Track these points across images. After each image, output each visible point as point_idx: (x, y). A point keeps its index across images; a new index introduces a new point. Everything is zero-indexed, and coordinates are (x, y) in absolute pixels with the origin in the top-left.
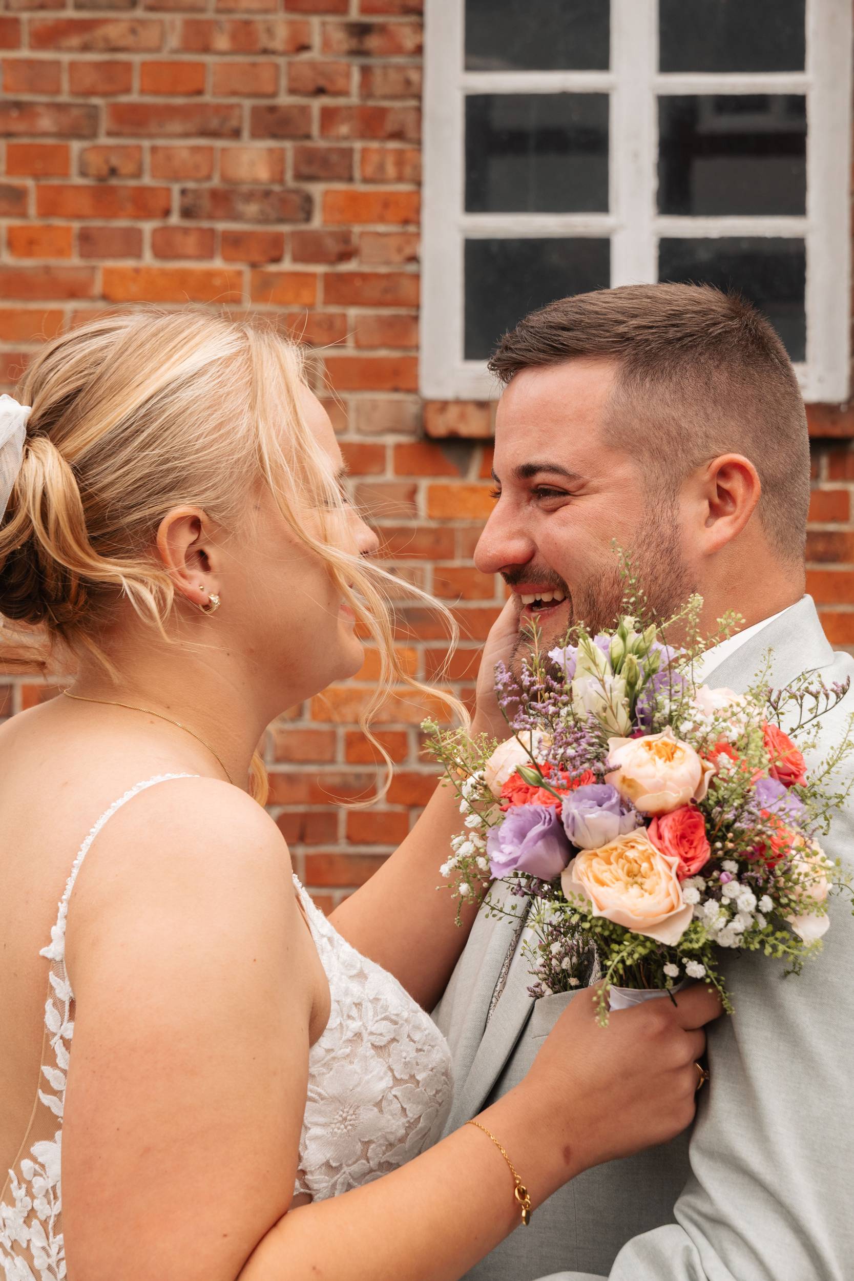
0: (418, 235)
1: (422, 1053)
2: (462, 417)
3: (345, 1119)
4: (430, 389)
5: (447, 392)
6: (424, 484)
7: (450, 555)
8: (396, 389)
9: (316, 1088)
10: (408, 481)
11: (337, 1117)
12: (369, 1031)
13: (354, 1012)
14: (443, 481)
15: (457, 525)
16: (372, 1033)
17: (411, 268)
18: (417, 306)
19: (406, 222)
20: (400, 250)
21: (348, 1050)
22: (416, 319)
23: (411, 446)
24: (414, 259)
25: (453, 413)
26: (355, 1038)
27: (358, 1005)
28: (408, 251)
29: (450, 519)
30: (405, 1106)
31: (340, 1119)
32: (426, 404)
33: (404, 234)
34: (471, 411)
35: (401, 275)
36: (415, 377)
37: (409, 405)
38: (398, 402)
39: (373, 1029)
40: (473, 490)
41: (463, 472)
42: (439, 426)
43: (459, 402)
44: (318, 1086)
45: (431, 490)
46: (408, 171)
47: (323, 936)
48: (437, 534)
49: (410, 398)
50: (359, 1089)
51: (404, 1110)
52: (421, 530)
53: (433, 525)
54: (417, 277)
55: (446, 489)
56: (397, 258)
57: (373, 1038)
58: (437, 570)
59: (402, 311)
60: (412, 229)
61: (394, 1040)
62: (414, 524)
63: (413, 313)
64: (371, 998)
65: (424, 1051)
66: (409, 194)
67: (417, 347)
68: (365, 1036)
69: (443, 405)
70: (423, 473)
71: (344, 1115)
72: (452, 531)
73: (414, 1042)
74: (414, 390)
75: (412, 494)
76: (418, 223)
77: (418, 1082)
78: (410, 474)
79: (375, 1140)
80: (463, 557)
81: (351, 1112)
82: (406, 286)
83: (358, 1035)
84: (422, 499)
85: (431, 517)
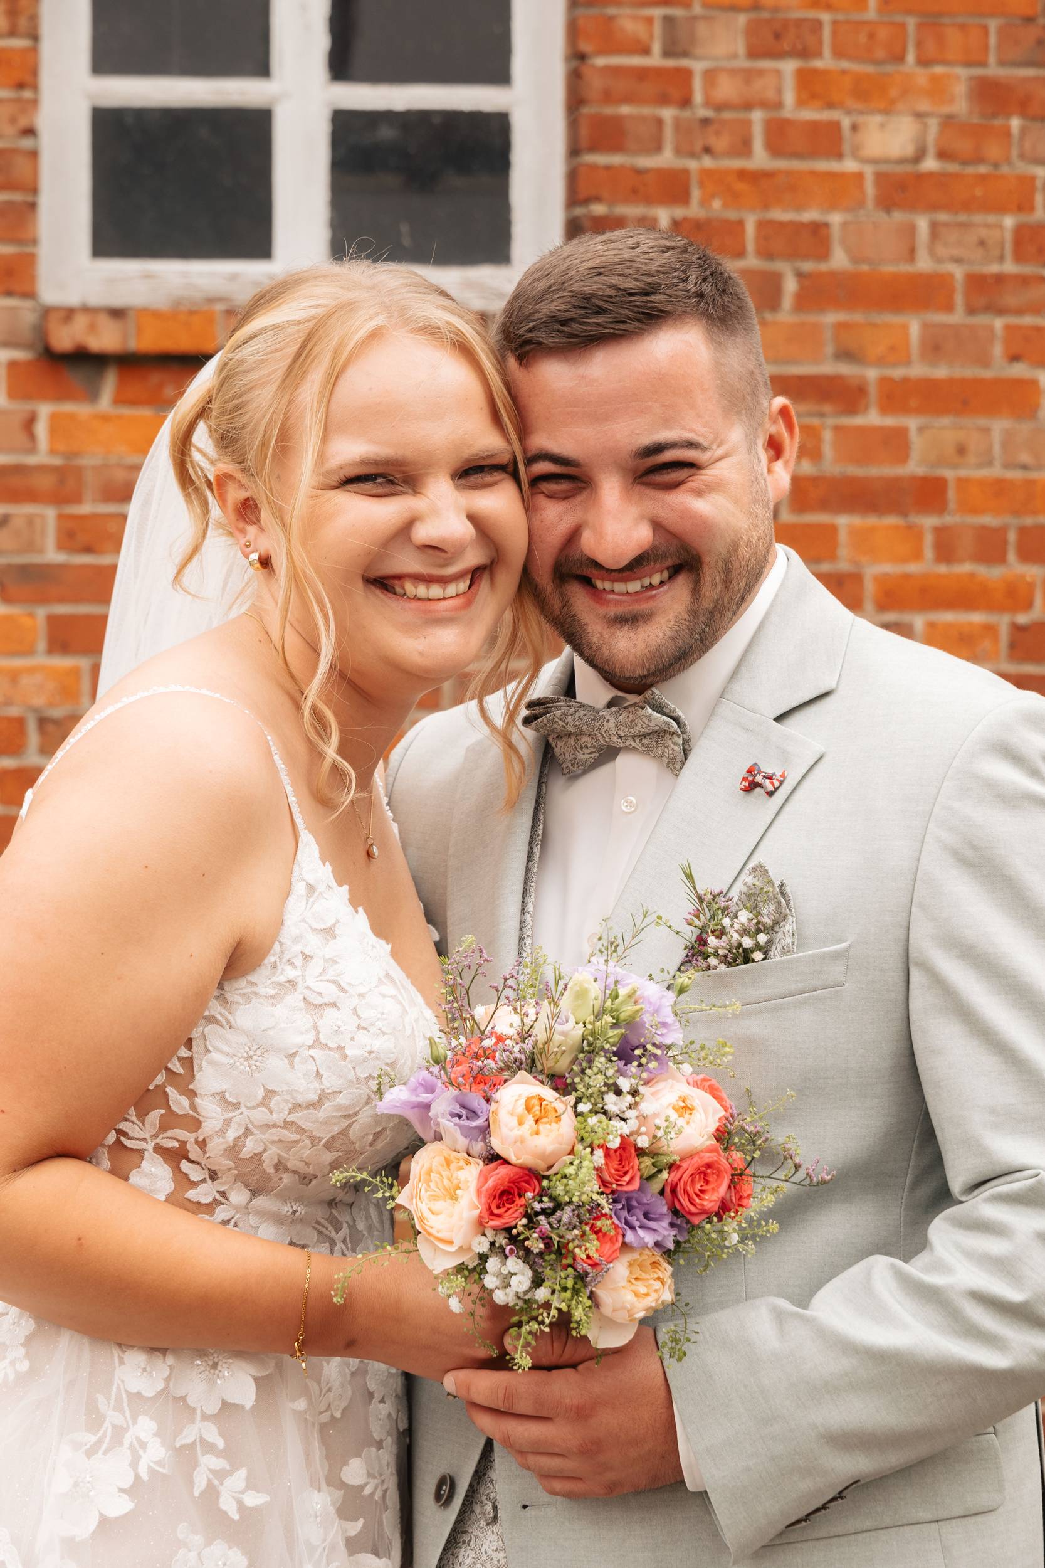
0: (35, 103)
1: (365, 1032)
2: (92, 328)
3: (250, 1058)
4: (51, 293)
5: (72, 298)
6: (45, 410)
7: (77, 499)
8: (9, 293)
9: (227, 1014)
10: (26, 407)
11: (242, 1051)
12: (306, 984)
13: (298, 961)
14: (68, 407)
15: (86, 461)
16: (308, 988)
17: (26, 143)
18: (34, 190)
19: (21, 86)
20: (13, 120)
21: (273, 992)
22: (33, 206)
23: (28, 363)
24: (30, 132)
25: (81, 322)
26: (287, 984)
27: (306, 957)
28: (23, 122)
29: (76, 454)
30: (321, 1072)
31: (245, 1055)
32: (47, 312)
33: (18, 101)
34: (104, 321)
35: (14, 151)
36: (32, 278)
37: (26, 313)
38: (13, 309)
39: (311, 985)
40: (105, 418)
41: (93, 396)
42: (64, 339)
43: (86, 309)
44: (230, 1013)
45: (54, 418)
46: (23, 23)
47: (303, 880)
48: (61, 473)
49: (27, 304)
50: (271, 1033)
51: (319, 1075)
52: (41, 469)
53: (57, 461)
54: (34, 154)
55: (72, 417)
56: (10, 130)
57: (308, 993)
58: (61, 517)
59: (17, 197)
60: (27, 94)
61: (334, 1004)
62: (32, 460)
63: (30, 199)
64: (327, 957)
65: (369, 1031)
66: (24, 51)
67: (34, 242)
68: (300, 987)
69: (69, 314)
70: (43, 397)
71: (251, 1053)
72: (79, 471)
73: (359, 1018)
74: (30, 294)
75: (30, 422)
76: (35, 87)
77: (345, 1057)
78: (27, 396)
79: (280, 1093)
80: (94, 501)
81: (259, 1052)
82: (21, 166)
83: (292, 983)
84: (41, 429)
85: (52, 452)
